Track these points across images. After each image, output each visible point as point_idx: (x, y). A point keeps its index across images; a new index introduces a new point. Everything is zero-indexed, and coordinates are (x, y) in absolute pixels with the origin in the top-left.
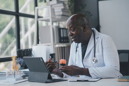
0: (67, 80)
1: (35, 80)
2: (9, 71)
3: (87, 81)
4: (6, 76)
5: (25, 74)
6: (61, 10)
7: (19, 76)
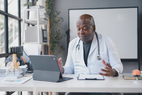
0: (73, 78)
1: (43, 79)
2: (9, 69)
3: (95, 79)
4: (6, 73)
5: (23, 71)
6: (43, 14)
7: (18, 73)
